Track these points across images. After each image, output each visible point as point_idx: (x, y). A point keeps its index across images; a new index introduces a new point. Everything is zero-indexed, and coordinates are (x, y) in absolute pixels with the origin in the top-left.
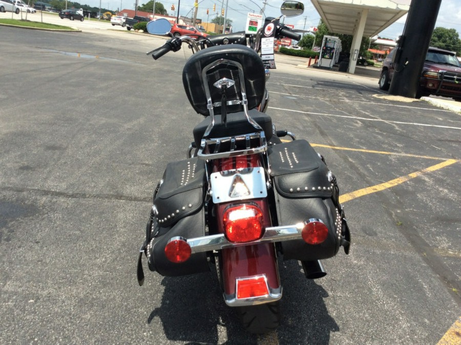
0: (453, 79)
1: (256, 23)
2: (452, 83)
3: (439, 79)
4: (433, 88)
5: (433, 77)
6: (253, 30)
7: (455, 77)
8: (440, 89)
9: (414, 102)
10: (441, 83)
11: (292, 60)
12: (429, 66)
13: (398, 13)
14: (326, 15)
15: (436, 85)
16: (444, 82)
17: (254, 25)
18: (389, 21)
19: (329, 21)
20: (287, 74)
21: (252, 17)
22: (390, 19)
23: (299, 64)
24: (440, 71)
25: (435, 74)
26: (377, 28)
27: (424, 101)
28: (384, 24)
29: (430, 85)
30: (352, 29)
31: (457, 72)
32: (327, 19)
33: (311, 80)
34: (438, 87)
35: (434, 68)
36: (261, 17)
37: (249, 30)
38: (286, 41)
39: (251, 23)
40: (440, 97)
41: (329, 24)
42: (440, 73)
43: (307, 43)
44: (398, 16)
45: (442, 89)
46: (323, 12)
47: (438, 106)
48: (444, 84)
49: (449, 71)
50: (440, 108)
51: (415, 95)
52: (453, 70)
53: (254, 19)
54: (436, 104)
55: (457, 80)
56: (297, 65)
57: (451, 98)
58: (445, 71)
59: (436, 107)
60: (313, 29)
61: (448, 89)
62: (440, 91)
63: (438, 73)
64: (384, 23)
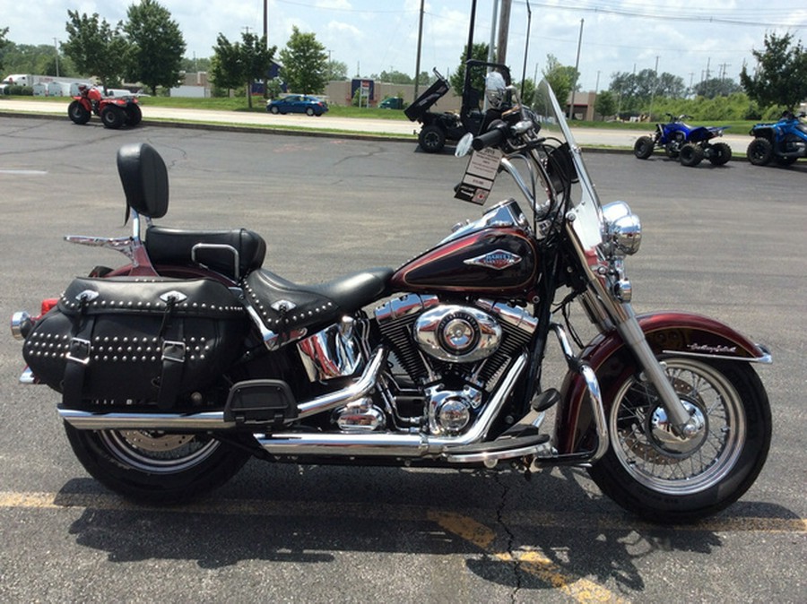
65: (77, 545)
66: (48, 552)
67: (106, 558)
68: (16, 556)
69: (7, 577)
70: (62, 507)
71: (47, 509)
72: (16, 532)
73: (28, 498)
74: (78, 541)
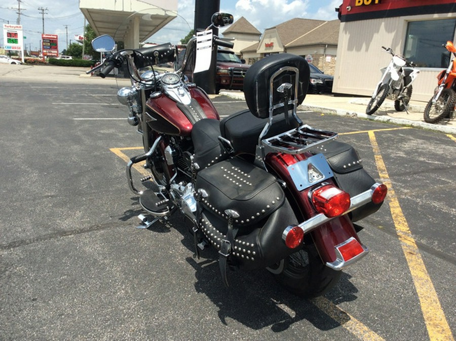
0: (240, 74)
1: (16, 35)
2: (240, 77)
3: (230, 75)
4: (226, 83)
5: (224, 74)
6: (14, 43)
7: (241, 72)
8: (232, 84)
9: (216, 97)
10: (233, 79)
11: (71, 71)
12: (220, 65)
13: (166, 19)
14: (96, 23)
15: (228, 81)
16: (234, 77)
17: (13, 37)
18: (158, 26)
19: (99, 29)
20: (83, 84)
21: (10, 28)
22: (159, 25)
23: (82, 74)
24: (229, 68)
25: (225, 71)
26: (147, 33)
27: (223, 96)
28: (153, 30)
29: (224, 81)
30: (123, 36)
31: (242, 68)
32: (96, 27)
33: (112, 88)
34: (230, 82)
35: (223, 66)
36: (20, 27)
37: (8, 42)
38: (53, 52)
39: (9, 34)
40: (232, 90)
41: (98, 32)
42: (229, 70)
43: (74, 52)
44: (166, 22)
45: (234, 84)
46: (93, 20)
47: (237, 98)
48: (235, 79)
49: (236, 67)
50: (238, 100)
51: (215, 92)
52: (238, 66)
53: (12, 31)
54: (234, 97)
55: (244, 74)
56: (79, 75)
57: (240, 91)
58: (233, 68)
59: (235, 100)
60: (78, 37)
61: (238, 83)
62: (232, 85)
63: (228, 70)
64: (154, 28)
65: (359, 290)
66: (375, 294)
67: (352, 278)
68: (391, 301)
69: (400, 294)
70: (348, 314)
71: (356, 318)
72: (383, 314)
73: (362, 333)
74: (357, 291)
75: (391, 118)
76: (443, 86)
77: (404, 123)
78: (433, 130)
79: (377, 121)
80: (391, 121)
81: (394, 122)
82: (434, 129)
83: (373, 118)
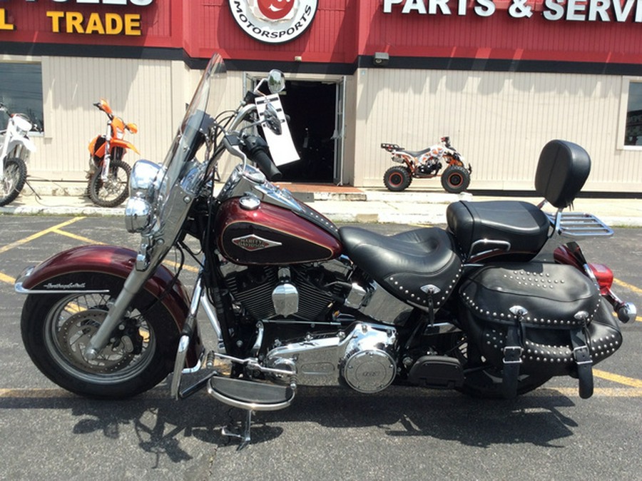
75: (43, 207)
76: (109, 157)
77: (70, 212)
78: (119, 216)
79: (20, 214)
80: (45, 212)
81: (51, 212)
82: (119, 214)
83: (10, 211)
